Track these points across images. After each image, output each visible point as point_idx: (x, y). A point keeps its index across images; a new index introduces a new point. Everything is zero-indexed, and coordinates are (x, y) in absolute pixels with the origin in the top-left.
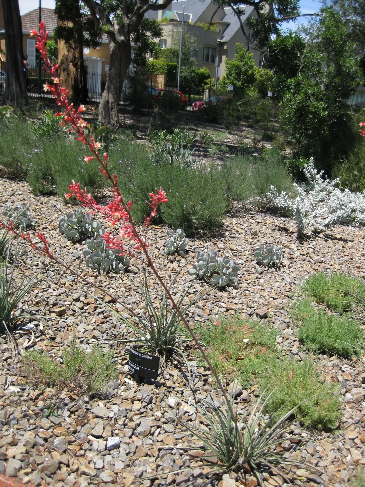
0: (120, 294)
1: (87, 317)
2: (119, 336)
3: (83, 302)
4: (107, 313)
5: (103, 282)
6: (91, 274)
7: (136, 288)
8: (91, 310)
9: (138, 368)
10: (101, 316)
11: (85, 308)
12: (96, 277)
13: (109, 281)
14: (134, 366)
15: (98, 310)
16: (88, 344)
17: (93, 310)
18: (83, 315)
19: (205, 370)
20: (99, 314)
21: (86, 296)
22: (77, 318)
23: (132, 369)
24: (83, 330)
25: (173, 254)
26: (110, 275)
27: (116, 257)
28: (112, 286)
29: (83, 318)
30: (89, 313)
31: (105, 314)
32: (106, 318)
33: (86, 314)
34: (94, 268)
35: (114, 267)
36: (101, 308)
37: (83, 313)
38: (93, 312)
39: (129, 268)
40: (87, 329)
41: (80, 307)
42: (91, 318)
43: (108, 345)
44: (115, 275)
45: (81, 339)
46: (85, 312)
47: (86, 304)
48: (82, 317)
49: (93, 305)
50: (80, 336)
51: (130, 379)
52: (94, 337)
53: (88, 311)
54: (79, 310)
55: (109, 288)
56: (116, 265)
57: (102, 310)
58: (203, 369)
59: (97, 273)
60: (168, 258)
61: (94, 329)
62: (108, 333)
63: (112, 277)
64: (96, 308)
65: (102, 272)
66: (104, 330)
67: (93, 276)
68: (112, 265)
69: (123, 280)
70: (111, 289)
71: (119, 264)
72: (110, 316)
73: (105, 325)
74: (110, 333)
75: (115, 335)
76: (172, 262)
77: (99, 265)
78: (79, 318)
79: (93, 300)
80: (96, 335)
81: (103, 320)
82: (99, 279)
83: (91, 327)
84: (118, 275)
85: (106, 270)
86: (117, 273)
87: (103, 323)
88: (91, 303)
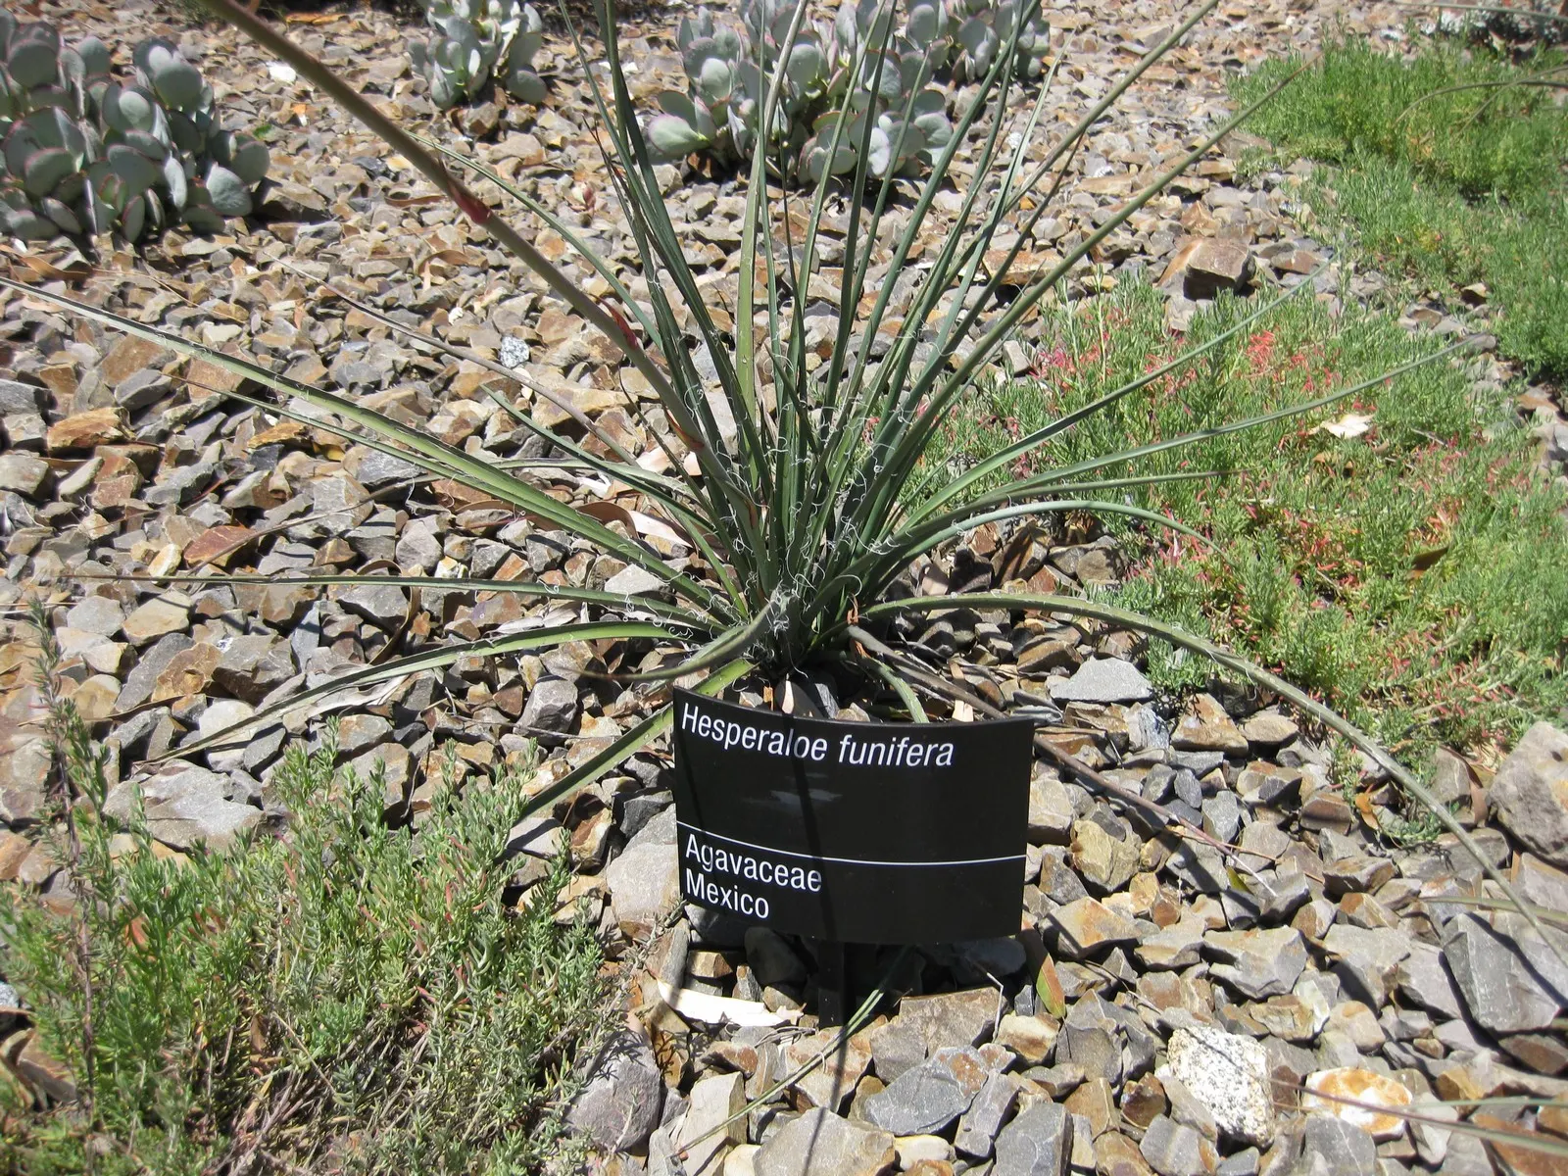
0: (285, 338)
1: (106, 541)
2: (423, 624)
3: (37, 446)
4: (249, 482)
5: (134, 295)
6: (36, 269)
7: (373, 284)
8: (117, 488)
9: (806, 881)
10: (208, 510)
11: (67, 487)
12: (77, 278)
13: (176, 282)
14: (755, 871)
15: (172, 478)
16: (199, 759)
17: (130, 481)
18: (64, 538)
19: (1238, 716)
20: (188, 498)
21: (45, 405)
22: (27, 570)
23: (736, 901)
24: (109, 655)
25: (484, 94)
26: (167, 250)
27: (175, 129)
28: (210, 306)
29: (77, 562)
30: (110, 514)
31: (234, 494)
32: (246, 515)
33: (91, 525)
34: (43, 230)
35: (179, 194)
36: (188, 458)
37: (58, 522)
38: (138, 494)
39: (272, 195)
40: (138, 634)
41: (29, 486)
42: (135, 543)
43: (381, 726)
44: (196, 246)
45: (123, 735)
46: (75, 516)
47: (63, 453)
48: (63, 552)
49: (120, 451)
50: (102, 712)
51: (725, 985)
52: (223, 686)
53: (97, 498)
54: (27, 512)
55: (191, 322)
56: (190, 183)
57: (201, 468)
58: (1215, 711)
59: (77, 256)
60: (456, 123)
61: (196, 618)
62: (326, 621)
63: (184, 261)
64: (147, 467)
65: (102, 242)
66: (282, 611)
67: (50, 277)
68: (163, 189)
69: (264, 266)
70: (208, 326)
71: (203, 173)
72: (280, 497)
73: (268, 565)
74: (344, 622)
75: (387, 625)
76: (491, 136)
77: (77, 202)
78: (45, 563)
79: (110, 414)
80: (240, 665)
81: (240, 536)
82: (101, 284)
83: (165, 614)
84: (219, 245)
85: (134, 225)
86: (204, 232)
87: (248, 556)
88: (98, 439)
